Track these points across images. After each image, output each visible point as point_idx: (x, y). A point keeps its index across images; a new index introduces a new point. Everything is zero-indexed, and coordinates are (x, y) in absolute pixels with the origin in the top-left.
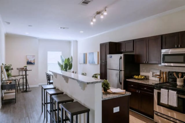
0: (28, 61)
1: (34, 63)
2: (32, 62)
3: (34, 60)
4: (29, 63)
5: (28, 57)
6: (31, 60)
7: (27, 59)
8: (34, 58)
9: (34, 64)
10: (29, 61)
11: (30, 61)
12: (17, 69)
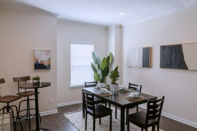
0: (37, 62)
1: (49, 66)
2: (46, 64)
3: (49, 60)
4: (39, 66)
5: (37, 53)
6: (43, 59)
7: (35, 58)
8: (49, 56)
9: (49, 68)
10: (40, 63)
11: (41, 61)
12: (15, 80)
